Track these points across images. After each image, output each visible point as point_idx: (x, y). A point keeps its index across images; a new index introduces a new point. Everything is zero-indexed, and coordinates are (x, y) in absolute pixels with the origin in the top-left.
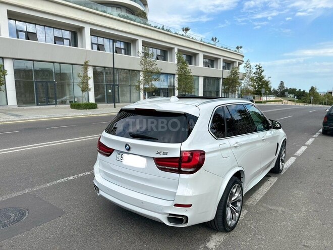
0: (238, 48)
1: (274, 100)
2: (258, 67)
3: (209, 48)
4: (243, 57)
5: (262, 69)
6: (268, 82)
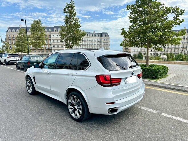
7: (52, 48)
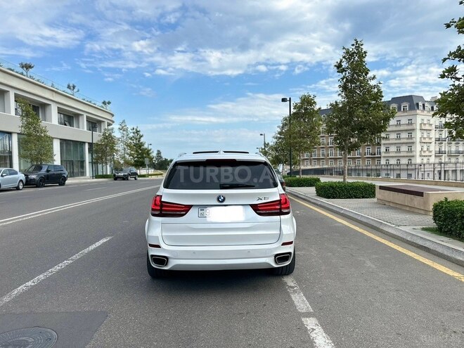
0: (104, 103)
1: (153, 173)
2: (135, 131)
3: (65, 98)
4: (113, 115)
5: (141, 133)
6: (150, 150)
7: (383, 155)
